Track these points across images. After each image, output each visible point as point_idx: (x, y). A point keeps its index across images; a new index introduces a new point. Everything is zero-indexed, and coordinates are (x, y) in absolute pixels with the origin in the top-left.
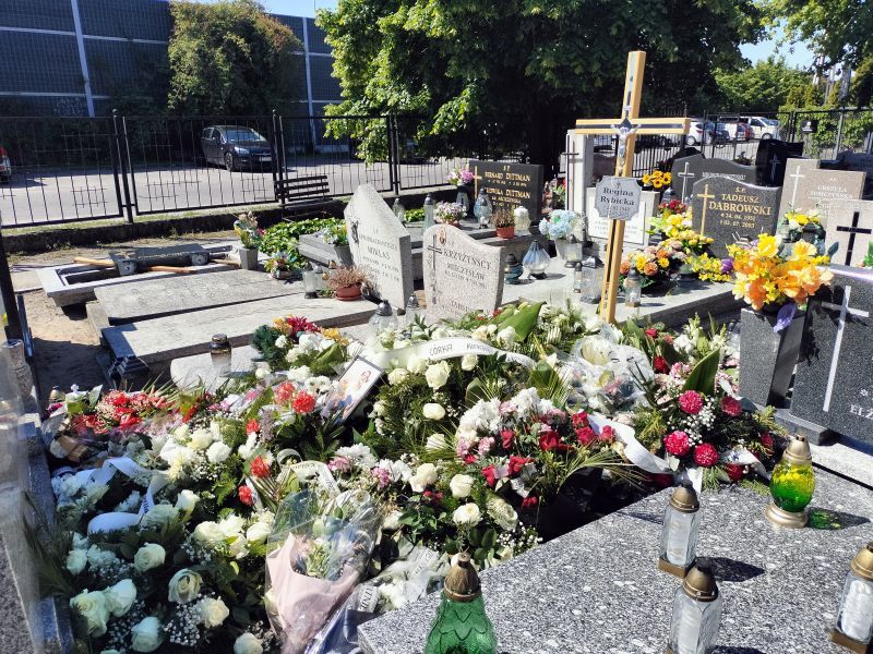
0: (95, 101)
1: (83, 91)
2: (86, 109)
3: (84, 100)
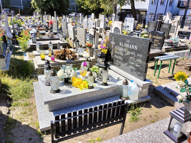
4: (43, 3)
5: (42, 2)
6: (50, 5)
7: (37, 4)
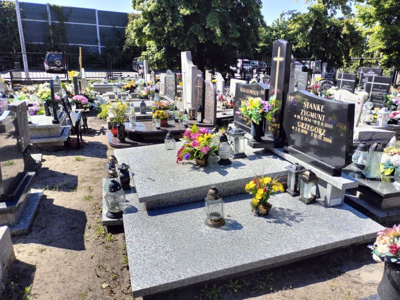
0: (101, 48)
1: (98, 44)
2: (98, 50)
3: (98, 47)
4: (178, 24)
5: (174, 20)
6: (209, 29)
7: (151, 31)
